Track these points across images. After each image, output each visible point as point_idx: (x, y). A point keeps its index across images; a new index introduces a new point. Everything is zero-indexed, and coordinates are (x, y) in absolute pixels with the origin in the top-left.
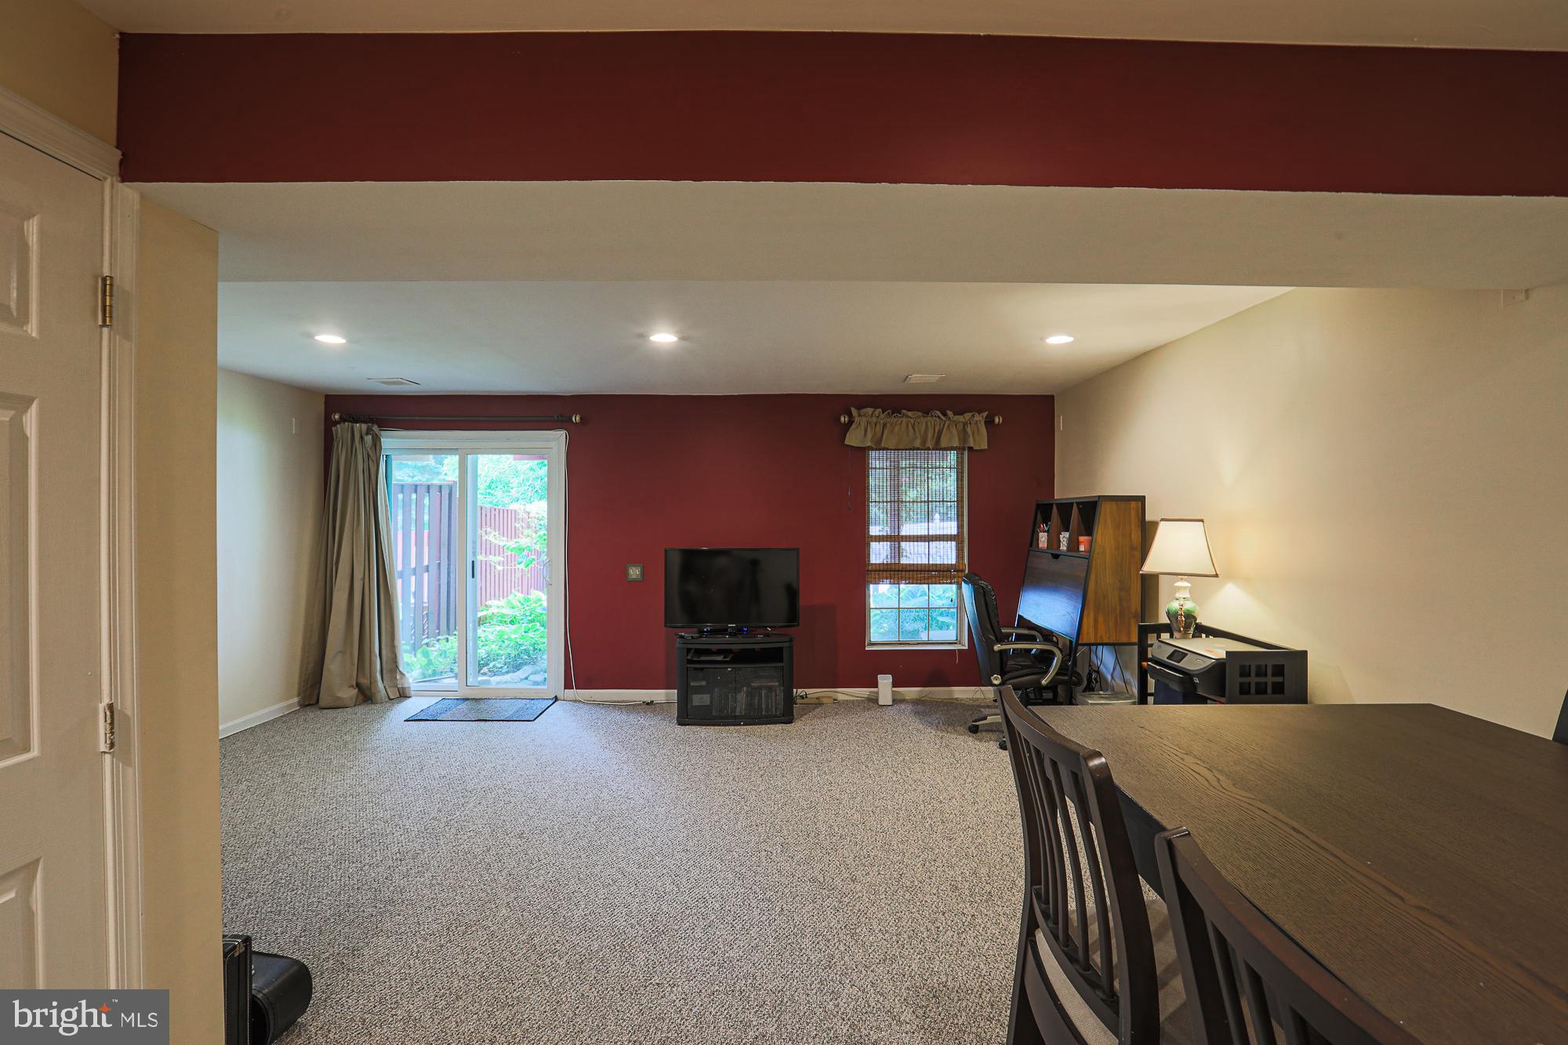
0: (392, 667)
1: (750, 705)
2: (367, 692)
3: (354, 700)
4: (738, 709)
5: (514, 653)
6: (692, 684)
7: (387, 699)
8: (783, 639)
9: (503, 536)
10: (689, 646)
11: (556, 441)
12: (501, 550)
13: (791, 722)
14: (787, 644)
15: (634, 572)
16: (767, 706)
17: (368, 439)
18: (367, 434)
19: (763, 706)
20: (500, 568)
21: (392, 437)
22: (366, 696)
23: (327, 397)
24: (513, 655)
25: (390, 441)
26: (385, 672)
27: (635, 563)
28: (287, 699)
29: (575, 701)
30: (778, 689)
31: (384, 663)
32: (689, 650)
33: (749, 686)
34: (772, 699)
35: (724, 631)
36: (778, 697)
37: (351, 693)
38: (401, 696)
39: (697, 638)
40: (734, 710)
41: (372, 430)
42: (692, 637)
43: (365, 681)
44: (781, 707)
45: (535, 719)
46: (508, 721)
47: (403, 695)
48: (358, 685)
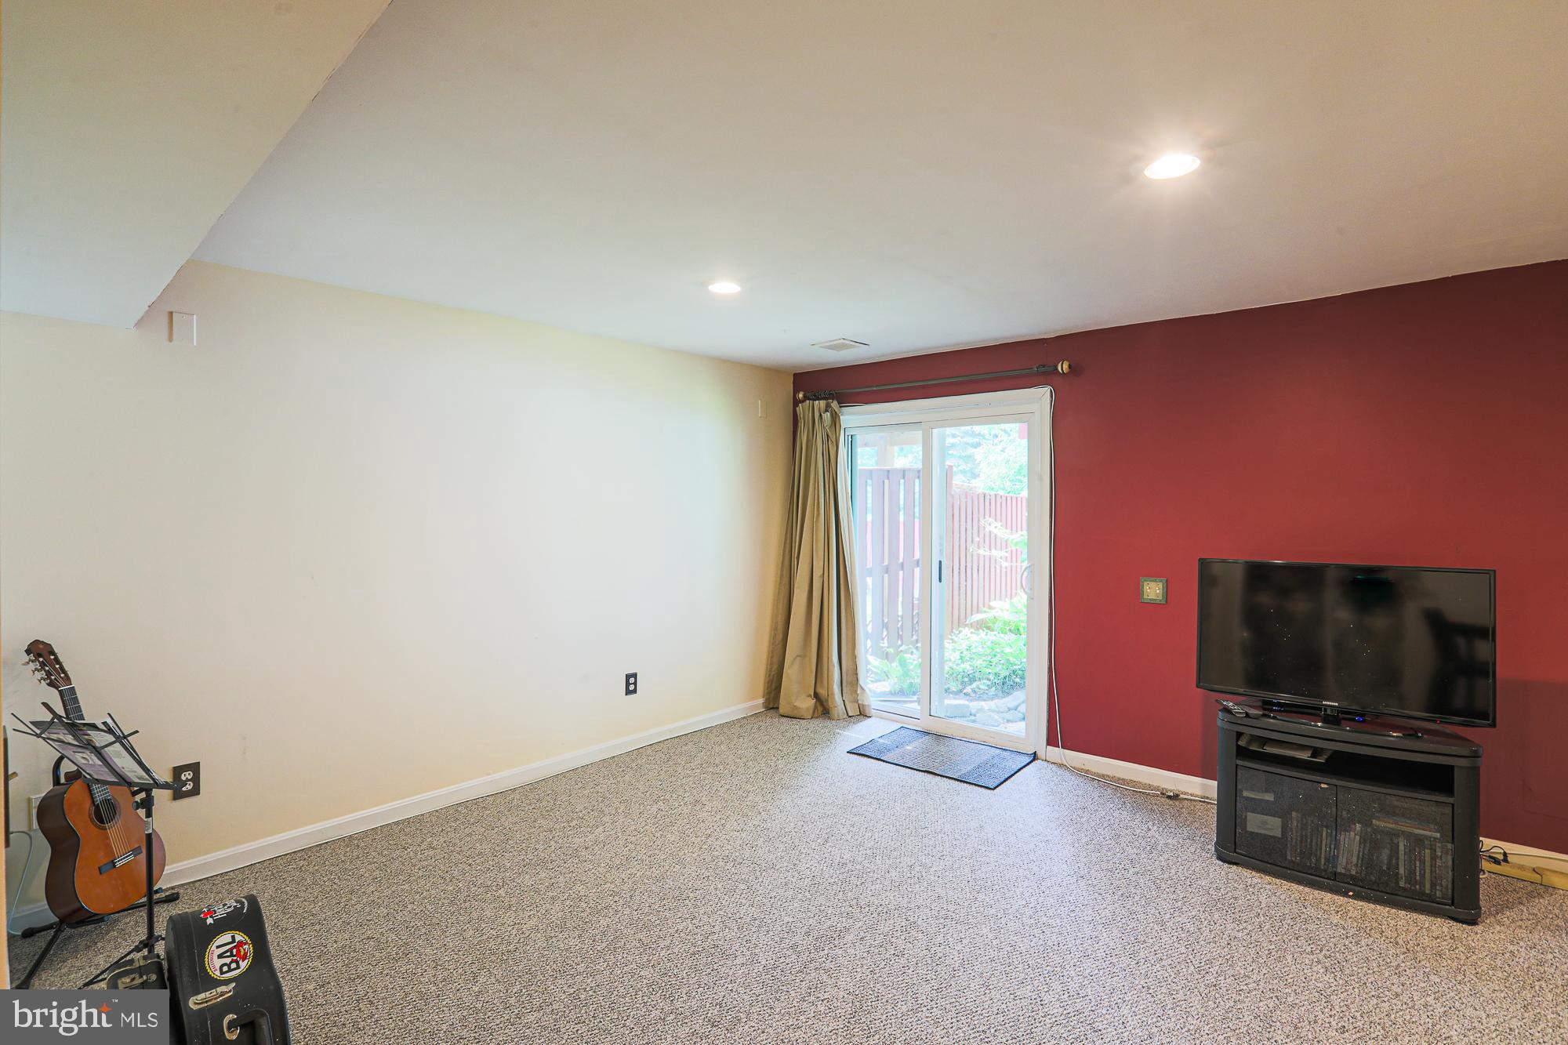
0: (851, 681)
1: (1368, 862)
2: (825, 704)
3: (811, 712)
4: (1342, 861)
5: (1004, 673)
6: (1246, 794)
7: (846, 716)
8: (1454, 750)
9: (1006, 528)
10: (1241, 729)
11: (1038, 400)
12: (1004, 544)
13: (1473, 922)
14: (1463, 762)
15: (1153, 590)
16: (1412, 872)
17: (827, 416)
18: (826, 411)
19: (1402, 871)
20: (1004, 564)
21: (854, 414)
22: (823, 709)
23: (796, 375)
24: (1002, 676)
25: (853, 418)
26: (844, 684)
27: (1154, 575)
28: (752, 699)
29: (1061, 765)
30: (1438, 845)
31: (844, 674)
32: (1239, 735)
33: (1367, 823)
34: (1423, 862)
35: (1312, 711)
36: (1439, 862)
37: (806, 704)
38: (861, 714)
39: (1257, 718)
40: (1332, 859)
41: (831, 407)
42: (1247, 715)
43: (822, 692)
44: (1447, 881)
45: (995, 788)
46: (961, 781)
47: (863, 714)
48: (816, 695)
